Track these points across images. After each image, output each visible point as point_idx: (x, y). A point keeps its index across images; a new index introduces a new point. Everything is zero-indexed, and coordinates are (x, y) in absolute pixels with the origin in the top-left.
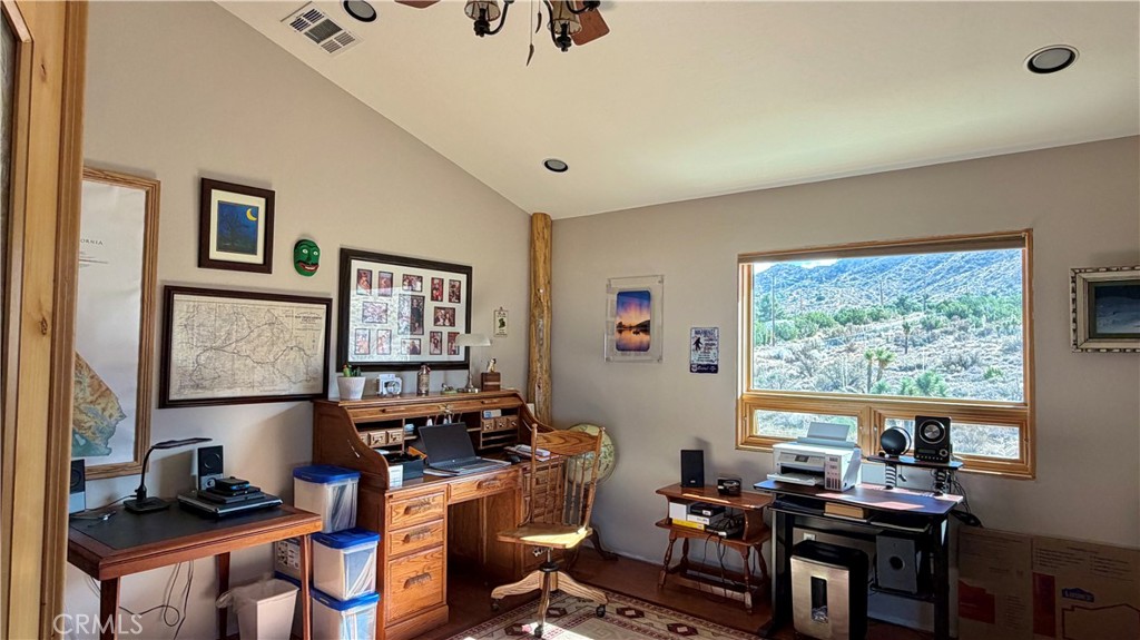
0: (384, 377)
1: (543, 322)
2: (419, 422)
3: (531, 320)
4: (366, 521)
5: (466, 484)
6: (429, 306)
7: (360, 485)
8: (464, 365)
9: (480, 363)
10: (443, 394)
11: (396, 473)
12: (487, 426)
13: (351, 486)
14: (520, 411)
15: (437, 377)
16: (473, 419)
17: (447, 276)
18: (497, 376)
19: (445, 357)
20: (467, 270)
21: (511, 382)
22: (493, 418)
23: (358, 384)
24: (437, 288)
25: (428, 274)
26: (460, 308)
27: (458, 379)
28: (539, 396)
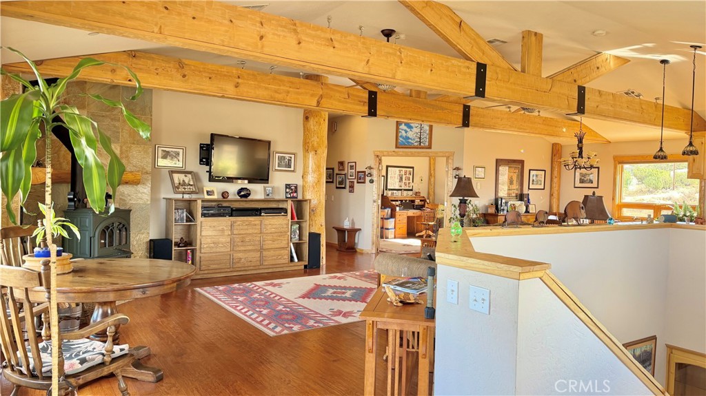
0: (395, 192)
1: (432, 180)
2: (401, 201)
3: (429, 179)
4: (393, 216)
5: (411, 212)
6: (404, 177)
7: (392, 210)
8: (412, 190)
9: (415, 190)
10: (407, 196)
11: (398, 208)
12: (416, 203)
13: (390, 210)
14: (424, 201)
15: (406, 192)
16: (413, 201)
17: (408, 169)
18: (420, 193)
19: (407, 188)
20: (413, 168)
21: (424, 194)
22: (417, 202)
23: (390, 192)
24: (406, 172)
25: (404, 169)
26: (411, 177)
27: (410, 193)
28: (431, 198)
